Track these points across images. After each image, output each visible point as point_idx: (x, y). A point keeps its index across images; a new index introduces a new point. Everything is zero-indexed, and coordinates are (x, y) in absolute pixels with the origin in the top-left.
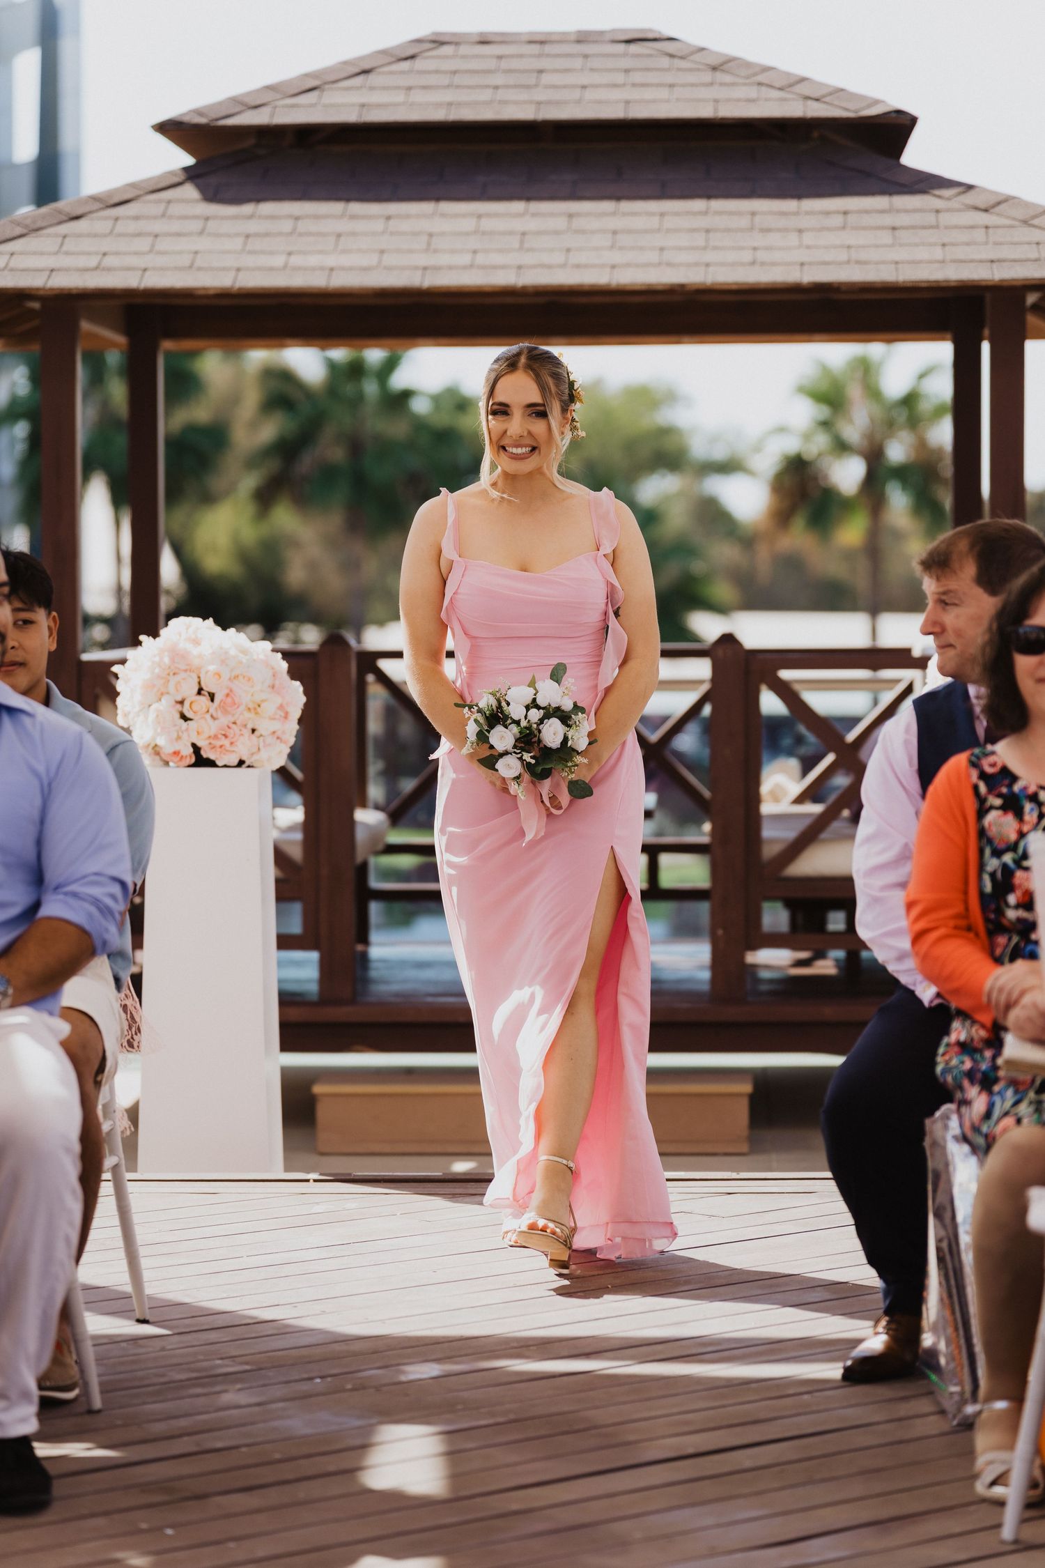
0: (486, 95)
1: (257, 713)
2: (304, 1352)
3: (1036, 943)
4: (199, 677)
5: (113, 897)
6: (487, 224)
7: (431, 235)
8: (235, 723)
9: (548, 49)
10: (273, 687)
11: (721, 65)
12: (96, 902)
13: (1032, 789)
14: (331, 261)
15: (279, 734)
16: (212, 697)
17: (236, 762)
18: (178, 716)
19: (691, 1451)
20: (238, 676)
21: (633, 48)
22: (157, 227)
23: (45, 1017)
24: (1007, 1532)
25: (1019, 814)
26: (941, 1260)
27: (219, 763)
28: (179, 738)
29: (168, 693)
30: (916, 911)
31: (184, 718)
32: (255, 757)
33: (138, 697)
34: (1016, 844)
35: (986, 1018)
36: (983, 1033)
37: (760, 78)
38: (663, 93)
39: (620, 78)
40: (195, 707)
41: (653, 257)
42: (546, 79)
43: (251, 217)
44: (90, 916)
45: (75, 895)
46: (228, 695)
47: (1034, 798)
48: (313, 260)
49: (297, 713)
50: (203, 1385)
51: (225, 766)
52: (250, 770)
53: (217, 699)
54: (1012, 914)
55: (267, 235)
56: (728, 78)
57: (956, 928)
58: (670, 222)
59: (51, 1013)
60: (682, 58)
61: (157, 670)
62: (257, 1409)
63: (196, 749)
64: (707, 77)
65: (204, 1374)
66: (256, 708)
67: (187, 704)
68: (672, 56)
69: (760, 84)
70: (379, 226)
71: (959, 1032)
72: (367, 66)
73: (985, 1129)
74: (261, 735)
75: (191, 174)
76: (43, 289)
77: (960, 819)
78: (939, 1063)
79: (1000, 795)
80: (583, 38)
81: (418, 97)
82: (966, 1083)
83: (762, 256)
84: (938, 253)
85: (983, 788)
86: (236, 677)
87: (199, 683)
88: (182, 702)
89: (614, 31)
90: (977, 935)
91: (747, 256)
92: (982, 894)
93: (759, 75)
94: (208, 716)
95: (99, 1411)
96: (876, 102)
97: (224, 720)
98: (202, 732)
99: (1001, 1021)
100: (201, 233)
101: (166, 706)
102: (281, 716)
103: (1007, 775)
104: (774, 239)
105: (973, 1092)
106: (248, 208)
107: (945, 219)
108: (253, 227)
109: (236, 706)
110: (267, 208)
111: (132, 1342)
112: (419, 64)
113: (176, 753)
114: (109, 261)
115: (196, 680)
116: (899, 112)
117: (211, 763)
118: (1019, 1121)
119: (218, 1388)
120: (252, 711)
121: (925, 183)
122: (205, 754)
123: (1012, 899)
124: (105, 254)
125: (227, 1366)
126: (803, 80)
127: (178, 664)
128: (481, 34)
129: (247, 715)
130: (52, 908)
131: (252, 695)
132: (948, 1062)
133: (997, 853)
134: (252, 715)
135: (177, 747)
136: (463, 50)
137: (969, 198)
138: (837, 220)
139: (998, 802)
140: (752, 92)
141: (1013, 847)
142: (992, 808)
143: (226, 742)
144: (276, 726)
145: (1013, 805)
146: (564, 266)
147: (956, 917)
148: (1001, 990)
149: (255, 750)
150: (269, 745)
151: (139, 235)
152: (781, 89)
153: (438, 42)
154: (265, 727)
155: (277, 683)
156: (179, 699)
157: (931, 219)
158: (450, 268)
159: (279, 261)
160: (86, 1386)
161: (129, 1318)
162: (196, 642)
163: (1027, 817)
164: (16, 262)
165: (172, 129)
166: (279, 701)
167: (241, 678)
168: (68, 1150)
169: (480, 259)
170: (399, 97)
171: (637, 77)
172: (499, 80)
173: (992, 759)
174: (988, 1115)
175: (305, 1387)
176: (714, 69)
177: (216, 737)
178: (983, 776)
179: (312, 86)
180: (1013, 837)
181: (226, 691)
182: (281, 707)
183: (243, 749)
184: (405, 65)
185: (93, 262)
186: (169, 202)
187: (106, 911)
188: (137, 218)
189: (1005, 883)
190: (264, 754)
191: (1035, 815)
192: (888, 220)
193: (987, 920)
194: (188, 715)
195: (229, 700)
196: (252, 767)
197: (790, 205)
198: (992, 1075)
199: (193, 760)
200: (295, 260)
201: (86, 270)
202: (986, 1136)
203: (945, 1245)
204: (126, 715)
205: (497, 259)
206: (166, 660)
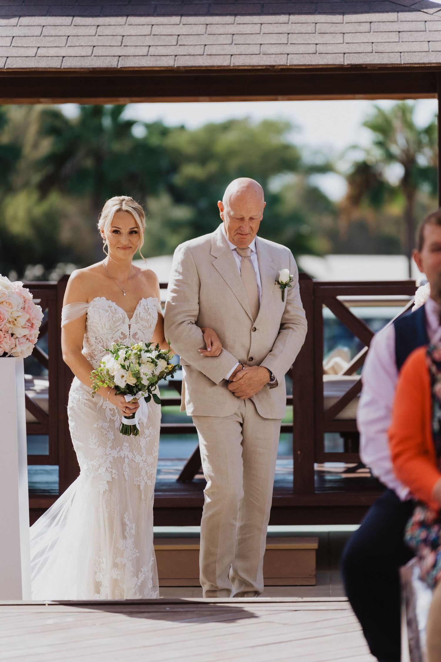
1: (14, 325)
6: (156, 30)
7: (123, 36)
8: (1, 330)
10: (24, 308)
14: (63, 52)
15: (28, 336)
17: (2, 354)
20: (3, 302)
26: (411, 651)
32: (13, 351)
41: (255, 49)
43: (14, 27)
48: (53, 52)
49: (38, 324)
52: (10, 358)
58: (266, 29)
66: (13, 322)
70: (92, 31)
74: (17, 338)
83: (320, 48)
84: (425, 47)
85: (434, 369)
91: (311, 49)
102: (29, 326)
104: (328, 38)
105: (426, 551)
106: (12, 21)
109: (2, 321)
120: (11, 323)
129: (9, 325)
131: (11, 313)
134: (11, 326)
138: (366, 28)
144: (26, 332)
146: (202, 55)
149: (13, 346)
150: (22, 343)
154: (20, 332)
155: (26, 306)
158: (135, 56)
159: (31, 52)
166: (28, 317)
167: (4, 303)
174: (435, 566)
178: (435, 362)
182: (29, 321)
183: (6, 347)
190: (19, 349)
196: (12, 356)
197: (337, 18)
200: (41, 52)
203: (413, 642)
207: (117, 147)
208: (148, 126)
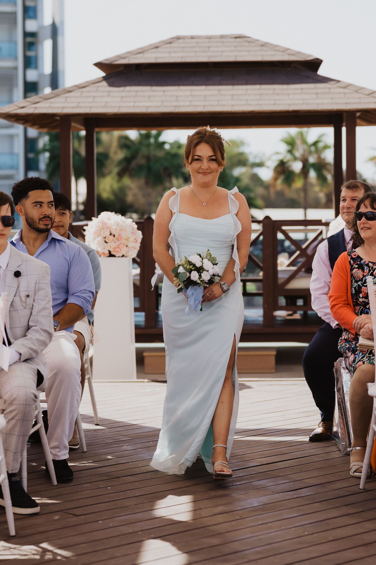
0: (193, 54)
1: (128, 241)
2: (147, 434)
3: (369, 308)
4: (110, 230)
5: (90, 297)
6: (194, 93)
7: (177, 96)
8: (121, 244)
9: (211, 40)
10: (133, 233)
11: (264, 45)
12: (84, 298)
13: (367, 262)
14: (147, 104)
15: (134, 247)
16: (114, 236)
17: (121, 255)
18: (104, 242)
19: (265, 463)
21: (238, 40)
22: (95, 94)
23: (70, 333)
24: (361, 486)
25: (363, 270)
26: (339, 405)
27: (117, 256)
28: (104, 248)
29: (101, 235)
30: (331, 300)
31: (106, 242)
32: (127, 254)
33: (92, 236)
34: (362, 279)
35: (353, 332)
36: (352, 336)
37: (276, 48)
38: (246, 53)
39: (233, 49)
40: (109, 239)
41: (244, 102)
42: (211, 49)
43: (123, 91)
44: (83, 302)
45: (78, 296)
46: (119, 235)
47: (367, 265)
48: (142, 104)
49: (140, 240)
50: (117, 444)
51: (119, 257)
52: (126, 258)
53: (116, 236)
54: (361, 300)
55: (128, 96)
56: (265, 49)
57: (344, 304)
58: (249, 92)
59: (71, 332)
60: (252, 42)
61: (98, 228)
62: (133, 451)
63: (110, 252)
64: (260, 48)
65: (117, 441)
66: (127, 239)
67: (107, 238)
68: (249, 42)
69: (275, 50)
70: (161, 93)
71: (345, 336)
72: (157, 45)
73: (353, 365)
74: (129, 247)
75: (105, 78)
76: (61, 113)
77: (346, 272)
78: (339, 345)
79: (357, 264)
80: (222, 37)
81: (173, 55)
82: (347, 351)
83: (277, 102)
84: (330, 101)
85: (352, 262)
86: (121, 230)
87: (110, 232)
88: (105, 238)
89: (231, 35)
90: (350, 306)
91: (272, 102)
92: (352, 294)
93: (275, 48)
94: (113, 242)
95: (86, 452)
96: (310, 56)
97: (118, 243)
98: (111, 246)
99: (358, 333)
100: (108, 96)
101: (100, 239)
102: (135, 242)
103: (359, 258)
104: (281, 97)
105: (349, 354)
106: (122, 89)
107: (332, 91)
108: (123, 94)
109: (122, 239)
110: (128, 88)
111: (94, 431)
112: (173, 45)
113: (104, 253)
114: (81, 105)
115: (109, 231)
116: (318, 59)
117: (114, 256)
118: (364, 363)
119: (121, 445)
121: (325, 80)
122: (112, 253)
123: (361, 295)
124: (79, 103)
125: (124, 438)
126: (288, 49)
127: (104, 226)
128: (192, 36)
129: (125, 241)
130: (72, 300)
131: (126, 235)
132: (341, 345)
133: (356, 282)
134: (126, 241)
135: (104, 251)
136: (186, 40)
137: (339, 84)
138: (299, 91)
139: (357, 266)
140: (273, 53)
141: (362, 280)
142: (355, 268)
143: (118, 250)
144: (133, 245)
145: (361, 267)
146: (217, 105)
147: (344, 301)
148: (358, 324)
149: (127, 252)
150: (132, 250)
151: (89, 97)
152: (282, 52)
153: (178, 38)
154: (130, 245)
155: (134, 231)
156: (104, 236)
157: (327, 90)
158: (183, 106)
159: (132, 104)
160: (82, 444)
161: (93, 424)
162: (109, 219)
163: (365, 271)
164: (52, 105)
165: (99, 65)
166: (134, 237)
167: (123, 230)
168: (77, 374)
169: (193, 103)
170: (167, 55)
171: (239, 48)
172: (197, 49)
173: (354, 253)
174: (354, 361)
175: (147, 444)
176: (262, 46)
177: (115, 248)
178: (352, 258)
179: (141, 51)
180: (361, 277)
181: (118, 234)
182: (135, 239)
183: (123, 252)
184: (169, 45)
185: (75, 105)
186: (98, 87)
187: (87, 301)
188: (88, 92)
189: (359, 290)
190: (130, 253)
191: (368, 270)
192: (315, 91)
193: (353, 302)
194: (107, 241)
195: (119, 237)
197: (285, 87)
198: (355, 349)
199: (109, 255)
200: (137, 104)
201: (73, 107)
202: (354, 367)
203: (340, 400)
204: (88, 242)
205: (197, 103)
206: (100, 225)
207: (160, 154)
208: (171, 144)
